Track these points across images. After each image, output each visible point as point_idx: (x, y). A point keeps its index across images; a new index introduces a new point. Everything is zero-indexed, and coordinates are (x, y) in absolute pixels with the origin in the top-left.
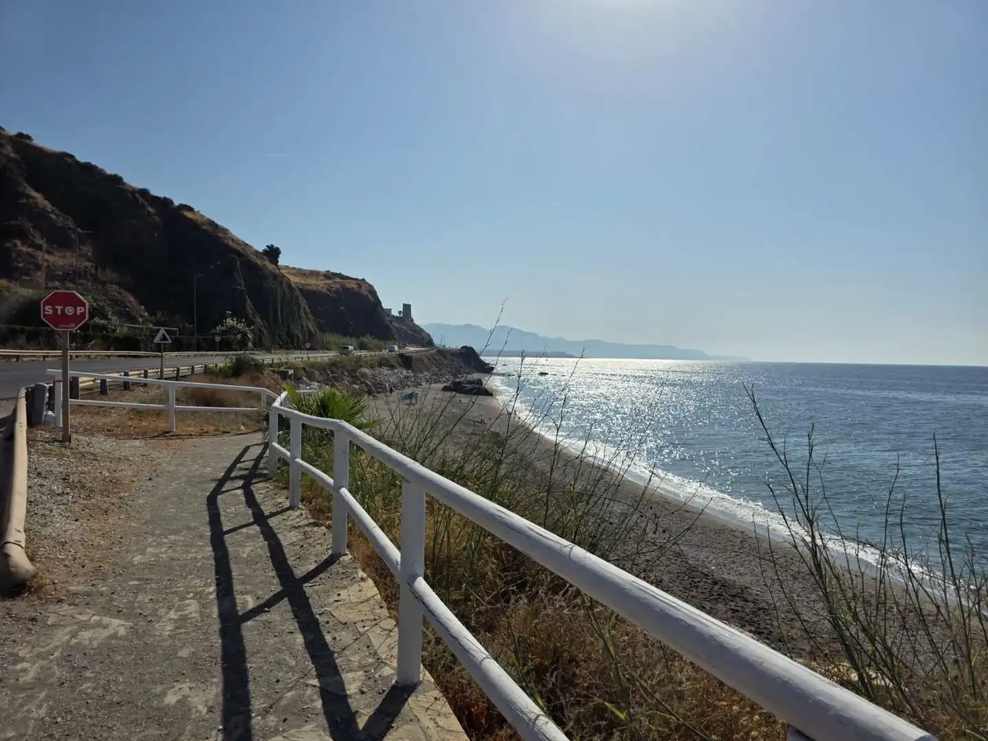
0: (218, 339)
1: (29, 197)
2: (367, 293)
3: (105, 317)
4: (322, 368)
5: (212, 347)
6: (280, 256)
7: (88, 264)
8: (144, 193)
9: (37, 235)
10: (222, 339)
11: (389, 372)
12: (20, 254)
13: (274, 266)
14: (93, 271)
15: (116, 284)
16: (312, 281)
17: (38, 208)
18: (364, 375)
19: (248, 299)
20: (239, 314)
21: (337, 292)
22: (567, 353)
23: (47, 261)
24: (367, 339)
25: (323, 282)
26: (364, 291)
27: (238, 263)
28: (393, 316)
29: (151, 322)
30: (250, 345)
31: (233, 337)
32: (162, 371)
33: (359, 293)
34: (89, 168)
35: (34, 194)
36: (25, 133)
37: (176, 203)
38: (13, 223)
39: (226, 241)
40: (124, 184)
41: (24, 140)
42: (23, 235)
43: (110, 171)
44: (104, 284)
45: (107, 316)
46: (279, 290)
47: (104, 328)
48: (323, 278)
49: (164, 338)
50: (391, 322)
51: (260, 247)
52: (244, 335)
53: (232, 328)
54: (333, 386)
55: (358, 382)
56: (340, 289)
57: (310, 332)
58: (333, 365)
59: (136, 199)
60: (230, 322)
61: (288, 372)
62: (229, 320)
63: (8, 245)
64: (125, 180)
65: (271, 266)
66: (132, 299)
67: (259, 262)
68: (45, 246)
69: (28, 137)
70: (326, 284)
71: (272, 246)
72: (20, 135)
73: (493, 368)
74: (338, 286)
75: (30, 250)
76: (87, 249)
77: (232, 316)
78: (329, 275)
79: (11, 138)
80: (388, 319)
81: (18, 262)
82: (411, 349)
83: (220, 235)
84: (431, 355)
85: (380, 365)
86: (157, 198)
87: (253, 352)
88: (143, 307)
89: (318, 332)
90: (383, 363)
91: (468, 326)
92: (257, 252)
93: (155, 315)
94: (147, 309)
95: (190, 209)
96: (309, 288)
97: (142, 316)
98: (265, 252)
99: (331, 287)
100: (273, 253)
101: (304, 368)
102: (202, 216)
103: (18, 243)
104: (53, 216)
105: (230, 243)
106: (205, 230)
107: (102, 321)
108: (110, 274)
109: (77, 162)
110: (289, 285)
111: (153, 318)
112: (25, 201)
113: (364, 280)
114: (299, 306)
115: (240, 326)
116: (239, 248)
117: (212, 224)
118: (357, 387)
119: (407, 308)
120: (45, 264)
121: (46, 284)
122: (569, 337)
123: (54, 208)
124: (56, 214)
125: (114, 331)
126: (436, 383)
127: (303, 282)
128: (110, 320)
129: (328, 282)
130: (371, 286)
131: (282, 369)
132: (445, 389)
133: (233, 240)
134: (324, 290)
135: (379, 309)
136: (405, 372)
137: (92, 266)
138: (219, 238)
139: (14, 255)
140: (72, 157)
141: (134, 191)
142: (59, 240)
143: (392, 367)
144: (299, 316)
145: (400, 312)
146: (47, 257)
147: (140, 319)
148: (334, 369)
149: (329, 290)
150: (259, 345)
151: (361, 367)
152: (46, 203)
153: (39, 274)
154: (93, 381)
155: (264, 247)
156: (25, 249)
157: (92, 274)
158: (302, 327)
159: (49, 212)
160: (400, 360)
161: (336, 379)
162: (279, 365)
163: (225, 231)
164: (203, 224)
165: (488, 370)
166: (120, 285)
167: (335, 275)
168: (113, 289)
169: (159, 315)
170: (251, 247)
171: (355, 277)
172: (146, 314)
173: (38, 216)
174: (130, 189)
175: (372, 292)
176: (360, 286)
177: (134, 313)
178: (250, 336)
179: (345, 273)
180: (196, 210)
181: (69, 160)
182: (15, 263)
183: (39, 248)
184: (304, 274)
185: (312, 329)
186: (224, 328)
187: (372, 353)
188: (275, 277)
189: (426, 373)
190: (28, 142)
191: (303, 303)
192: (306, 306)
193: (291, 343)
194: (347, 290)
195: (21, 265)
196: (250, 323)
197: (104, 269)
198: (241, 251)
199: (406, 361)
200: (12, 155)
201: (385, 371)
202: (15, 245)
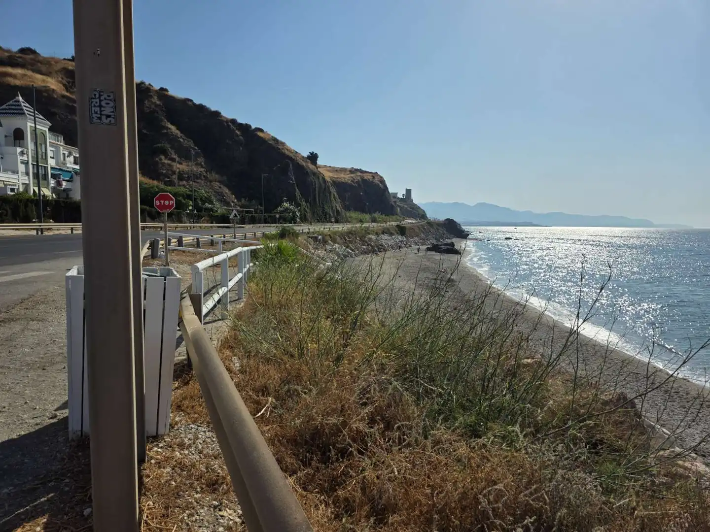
0: (277, 216)
1: (167, 128)
2: (379, 183)
3: (211, 202)
4: (342, 235)
5: (274, 221)
6: (318, 159)
7: (202, 170)
8: (234, 121)
9: (173, 152)
10: (280, 216)
11: (389, 238)
12: (163, 164)
13: (314, 167)
14: (205, 174)
15: (217, 182)
16: (342, 175)
17: (173, 135)
18: (370, 239)
19: (297, 190)
20: (292, 199)
21: (358, 182)
22: (534, 223)
23: (179, 168)
24: (377, 215)
25: (349, 176)
26: (376, 181)
27: (291, 165)
28: (399, 198)
29: (239, 206)
30: (298, 219)
31: (287, 215)
32: (235, 236)
33: (372, 182)
34: (201, 108)
35: (170, 126)
36: (164, 87)
37: (253, 127)
38: (160, 145)
39: (283, 150)
40: (222, 116)
41: (164, 92)
42: (164, 152)
43: (213, 109)
44: (211, 182)
45: (213, 202)
46: (316, 183)
47: (212, 210)
48: (348, 172)
49: (236, 216)
50: (395, 202)
51: (305, 154)
52: (294, 213)
53: (287, 209)
54: (348, 247)
55: (366, 244)
56: (360, 180)
57: (338, 211)
58: (350, 233)
59: (229, 126)
60: (286, 205)
61: (318, 237)
62: (284, 204)
63: (157, 159)
64: (222, 114)
65: (311, 166)
66: (227, 191)
67: (304, 164)
68: (177, 159)
69: (166, 90)
70: (351, 177)
71: (313, 152)
72: (162, 89)
73: (468, 235)
74: (359, 178)
75: (169, 162)
76: (201, 160)
77: (287, 201)
78: (353, 171)
79: (156, 91)
80: (393, 200)
81: (163, 169)
82: (409, 222)
83: (280, 147)
84: (422, 225)
85: (383, 233)
86: (241, 124)
87: (300, 224)
88: (234, 196)
89: (343, 210)
90: (385, 231)
91: (456, 204)
92: (303, 157)
93: (241, 201)
94: (236, 198)
95: (261, 130)
96: (339, 180)
97: (233, 202)
98: (309, 157)
99: (354, 179)
100: (313, 157)
101: (330, 235)
102: (269, 135)
103: (163, 157)
104: (182, 140)
105: (286, 152)
106: (271, 144)
107: (210, 206)
108: (214, 176)
109: (194, 104)
110: (324, 179)
111: (240, 203)
112: (165, 131)
113: (376, 173)
114: (330, 193)
115: (292, 207)
116: (291, 155)
117: (275, 140)
118: (365, 247)
119: (409, 192)
120: (178, 170)
121: (179, 183)
122: (537, 211)
123: (181, 135)
124: (183, 139)
125: (217, 211)
126: (422, 245)
127: (336, 176)
128: (214, 204)
129: (352, 175)
130: (381, 177)
131: (316, 235)
132: (428, 249)
133: (288, 150)
134: (349, 182)
135: (387, 193)
136: (400, 238)
137: (204, 171)
138: (279, 149)
139: (160, 165)
140: (191, 101)
141: (228, 121)
142: (185, 155)
143: (391, 234)
144: (331, 200)
145: (404, 195)
146: (178, 166)
147: (232, 204)
148: (350, 235)
149: (353, 182)
150: (304, 219)
151: (369, 234)
152: (178, 132)
153: (174, 177)
154: (193, 240)
155: (308, 154)
156: (166, 161)
157: (204, 176)
158: (332, 207)
159: (179, 138)
160: (397, 229)
161: (350, 242)
162: (313, 233)
163: (283, 144)
164: (269, 140)
165: (464, 235)
166: (220, 182)
167: (357, 170)
168: (216, 185)
169: (243, 201)
170: (300, 154)
171: (370, 171)
172: (236, 200)
173: (172, 140)
174: (225, 120)
175: (382, 181)
176: (373, 177)
177: (228, 200)
178: (297, 214)
179: (364, 169)
180: (265, 131)
181: (190, 103)
182: (161, 171)
183: (173, 160)
184: (336, 171)
185: (339, 209)
186: (282, 209)
187: (379, 225)
188: (314, 174)
189: (416, 238)
190: (166, 93)
191: (333, 190)
192: (335, 194)
193: (324, 218)
194: (364, 181)
195: (164, 172)
196: (298, 205)
197: (211, 173)
198: (293, 157)
199: (402, 230)
200: (158, 102)
201: (386, 237)
202: (161, 160)
